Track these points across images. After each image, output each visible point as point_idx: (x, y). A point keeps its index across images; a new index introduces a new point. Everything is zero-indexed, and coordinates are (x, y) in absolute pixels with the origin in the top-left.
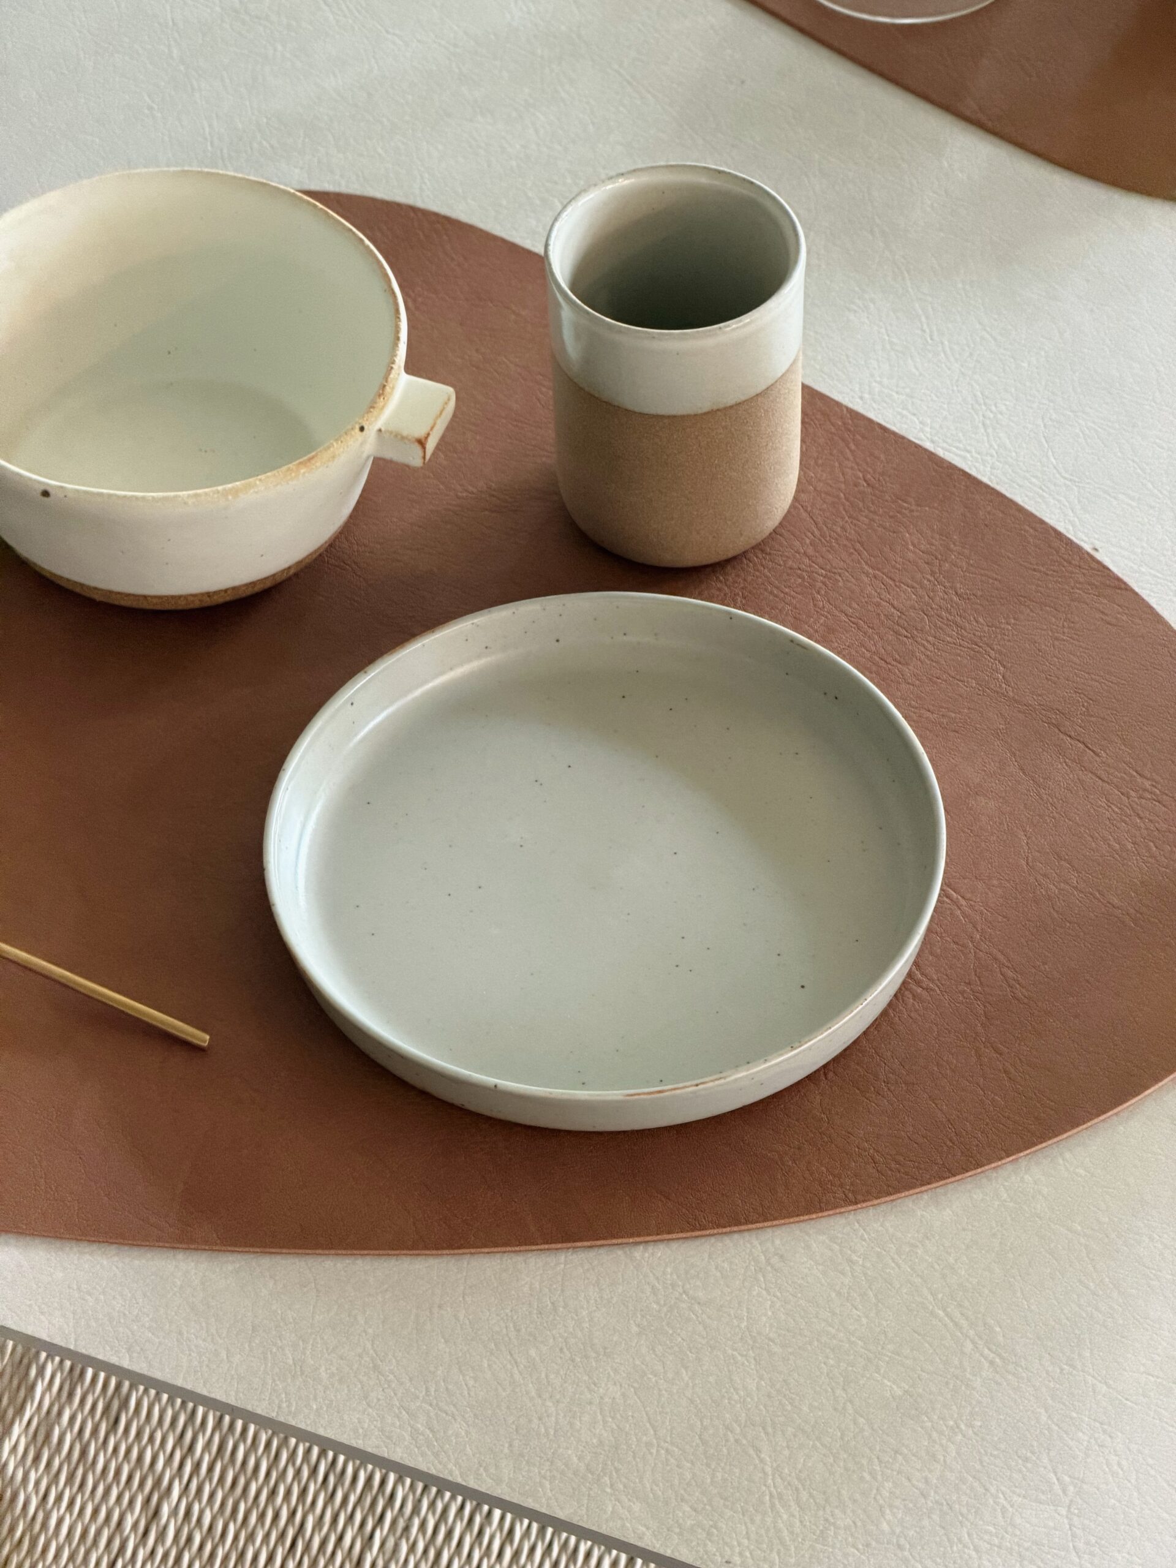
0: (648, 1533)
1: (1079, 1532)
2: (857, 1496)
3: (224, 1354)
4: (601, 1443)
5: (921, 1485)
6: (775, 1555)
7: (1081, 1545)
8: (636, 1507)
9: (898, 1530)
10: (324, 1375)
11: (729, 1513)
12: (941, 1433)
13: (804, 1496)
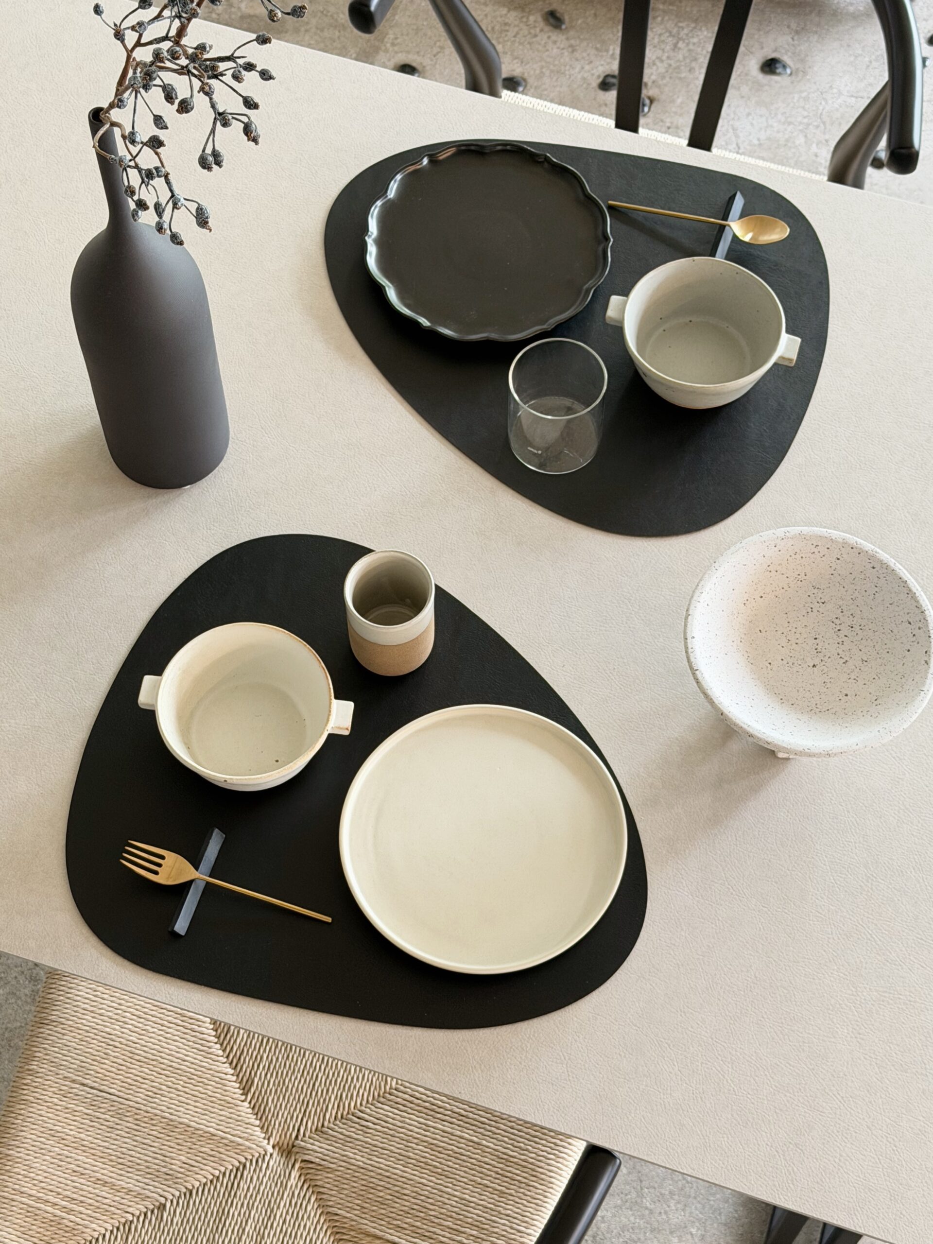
0: (434, 1085)
1: (570, 1074)
2: (499, 1065)
3: (291, 1026)
4: (416, 1051)
5: (519, 1060)
6: (474, 1089)
7: (571, 1078)
8: (430, 1075)
9: (513, 1077)
10: (324, 1031)
11: (459, 1075)
12: (525, 1040)
13: (483, 1067)
